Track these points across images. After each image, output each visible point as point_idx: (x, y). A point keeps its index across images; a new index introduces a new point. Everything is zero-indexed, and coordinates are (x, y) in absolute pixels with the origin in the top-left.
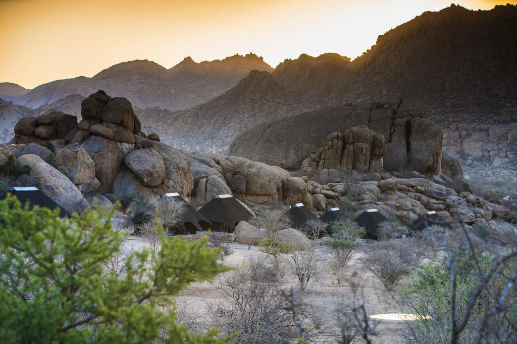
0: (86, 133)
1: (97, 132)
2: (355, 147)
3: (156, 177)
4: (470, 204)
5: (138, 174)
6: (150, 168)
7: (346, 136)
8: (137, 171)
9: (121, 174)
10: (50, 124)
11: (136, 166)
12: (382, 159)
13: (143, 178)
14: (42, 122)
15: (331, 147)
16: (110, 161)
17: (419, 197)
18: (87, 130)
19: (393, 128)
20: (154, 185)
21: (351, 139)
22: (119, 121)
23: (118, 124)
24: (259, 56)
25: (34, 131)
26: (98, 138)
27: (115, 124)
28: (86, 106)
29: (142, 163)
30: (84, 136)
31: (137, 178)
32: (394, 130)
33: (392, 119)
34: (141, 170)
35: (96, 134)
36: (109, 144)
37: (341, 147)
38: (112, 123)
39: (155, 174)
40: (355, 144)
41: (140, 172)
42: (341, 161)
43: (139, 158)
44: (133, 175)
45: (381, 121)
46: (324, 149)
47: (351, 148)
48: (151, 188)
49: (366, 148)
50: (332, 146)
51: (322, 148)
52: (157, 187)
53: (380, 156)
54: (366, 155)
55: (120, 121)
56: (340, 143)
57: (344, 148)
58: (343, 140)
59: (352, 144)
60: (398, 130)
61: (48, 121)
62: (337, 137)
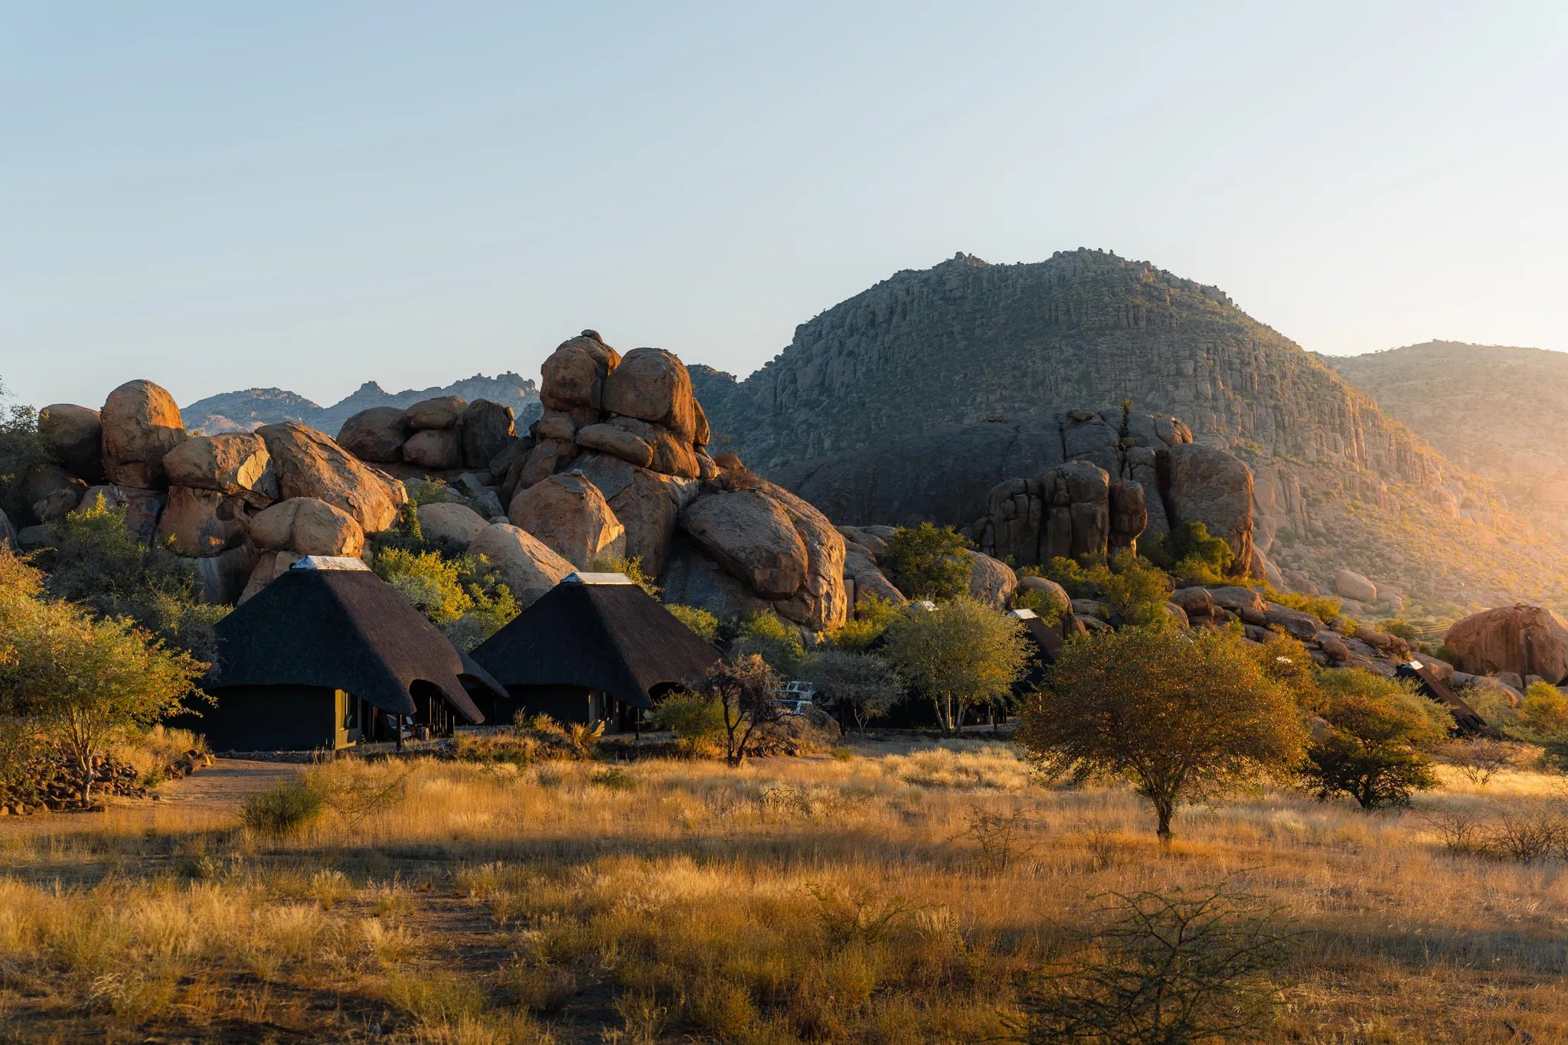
0: (565, 449)
1: (603, 444)
2: (1074, 513)
3: (786, 566)
4: (1381, 652)
5: (736, 560)
6: (769, 543)
7: (1049, 486)
8: (733, 550)
9: (679, 563)
10: (446, 428)
11: (725, 538)
12: (1134, 542)
13: (752, 571)
14: (424, 419)
15: (1013, 516)
16: (646, 527)
17: (1256, 633)
18: (568, 441)
19: (1128, 469)
20: (781, 590)
21: (1063, 495)
22: (662, 412)
23: (656, 422)
24: (526, 379)
25: (400, 449)
26: (606, 460)
27: (651, 422)
28: (562, 372)
29: (742, 530)
30: (560, 459)
31: (728, 573)
32: (1131, 473)
33: (1121, 448)
34: (744, 549)
35: (598, 450)
36: (638, 476)
37: (1039, 514)
38: (640, 419)
39: (784, 560)
40: (1074, 505)
41: (743, 555)
42: (1038, 550)
43: (729, 515)
44: (715, 565)
45: (1096, 453)
46: (989, 522)
47: (1065, 514)
48: (773, 599)
49: (1103, 516)
50: (1015, 512)
51: (983, 520)
52: (788, 597)
53: (1131, 534)
54: (1102, 533)
55: (664, 412)
56: (1035, 504)
57: (1045, 515)
58: (1041, 495)
59: (1068, 505)
60: (1141, 476)
61: (442, 418)
62: (1026, 490)
